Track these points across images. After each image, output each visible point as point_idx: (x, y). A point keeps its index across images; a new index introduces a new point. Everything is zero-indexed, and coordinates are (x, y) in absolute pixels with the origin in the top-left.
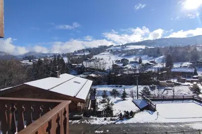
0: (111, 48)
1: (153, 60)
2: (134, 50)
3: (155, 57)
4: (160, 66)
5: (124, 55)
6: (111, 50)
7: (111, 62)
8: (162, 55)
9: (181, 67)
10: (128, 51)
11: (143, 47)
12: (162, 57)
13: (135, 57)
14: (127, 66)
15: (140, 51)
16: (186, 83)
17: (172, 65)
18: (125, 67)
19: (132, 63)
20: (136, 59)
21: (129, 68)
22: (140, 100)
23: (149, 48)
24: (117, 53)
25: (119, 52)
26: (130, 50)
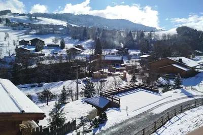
0: (7, 16)
1: (80, 45)
2: (52, 26)
3: (82, 40)
4: (88, 52)
5: (34, 32)
6: (7, 20)
7: (11, 43)
8: (89, 39)
9: (109, 54)
10: (40, 26)
11: (65, 24)
12: (89, 41)
13: (53, 38)
14: (44, 51)
15: (61, 29)
16: (117, 73)
17: (101, 52)
18: (40, 52)
19: (50, 46)
20: (56, 40)
21: (47, 54)
22: (96, 97)
23: (73, 25)
24: (21, 27)
25: (25, 26)
26: (45, 25)
